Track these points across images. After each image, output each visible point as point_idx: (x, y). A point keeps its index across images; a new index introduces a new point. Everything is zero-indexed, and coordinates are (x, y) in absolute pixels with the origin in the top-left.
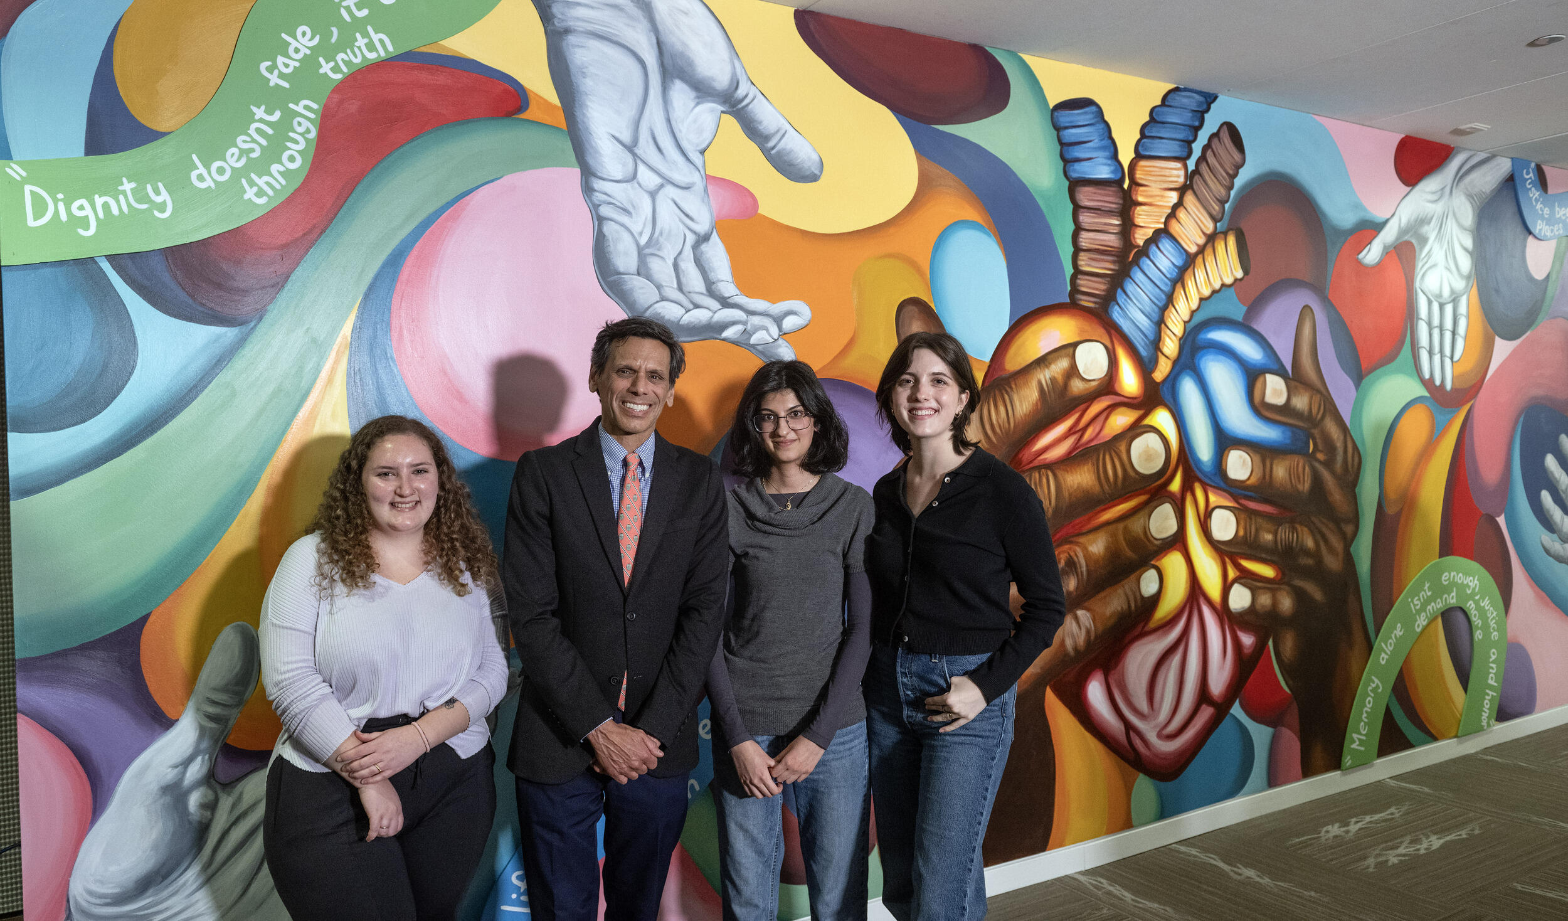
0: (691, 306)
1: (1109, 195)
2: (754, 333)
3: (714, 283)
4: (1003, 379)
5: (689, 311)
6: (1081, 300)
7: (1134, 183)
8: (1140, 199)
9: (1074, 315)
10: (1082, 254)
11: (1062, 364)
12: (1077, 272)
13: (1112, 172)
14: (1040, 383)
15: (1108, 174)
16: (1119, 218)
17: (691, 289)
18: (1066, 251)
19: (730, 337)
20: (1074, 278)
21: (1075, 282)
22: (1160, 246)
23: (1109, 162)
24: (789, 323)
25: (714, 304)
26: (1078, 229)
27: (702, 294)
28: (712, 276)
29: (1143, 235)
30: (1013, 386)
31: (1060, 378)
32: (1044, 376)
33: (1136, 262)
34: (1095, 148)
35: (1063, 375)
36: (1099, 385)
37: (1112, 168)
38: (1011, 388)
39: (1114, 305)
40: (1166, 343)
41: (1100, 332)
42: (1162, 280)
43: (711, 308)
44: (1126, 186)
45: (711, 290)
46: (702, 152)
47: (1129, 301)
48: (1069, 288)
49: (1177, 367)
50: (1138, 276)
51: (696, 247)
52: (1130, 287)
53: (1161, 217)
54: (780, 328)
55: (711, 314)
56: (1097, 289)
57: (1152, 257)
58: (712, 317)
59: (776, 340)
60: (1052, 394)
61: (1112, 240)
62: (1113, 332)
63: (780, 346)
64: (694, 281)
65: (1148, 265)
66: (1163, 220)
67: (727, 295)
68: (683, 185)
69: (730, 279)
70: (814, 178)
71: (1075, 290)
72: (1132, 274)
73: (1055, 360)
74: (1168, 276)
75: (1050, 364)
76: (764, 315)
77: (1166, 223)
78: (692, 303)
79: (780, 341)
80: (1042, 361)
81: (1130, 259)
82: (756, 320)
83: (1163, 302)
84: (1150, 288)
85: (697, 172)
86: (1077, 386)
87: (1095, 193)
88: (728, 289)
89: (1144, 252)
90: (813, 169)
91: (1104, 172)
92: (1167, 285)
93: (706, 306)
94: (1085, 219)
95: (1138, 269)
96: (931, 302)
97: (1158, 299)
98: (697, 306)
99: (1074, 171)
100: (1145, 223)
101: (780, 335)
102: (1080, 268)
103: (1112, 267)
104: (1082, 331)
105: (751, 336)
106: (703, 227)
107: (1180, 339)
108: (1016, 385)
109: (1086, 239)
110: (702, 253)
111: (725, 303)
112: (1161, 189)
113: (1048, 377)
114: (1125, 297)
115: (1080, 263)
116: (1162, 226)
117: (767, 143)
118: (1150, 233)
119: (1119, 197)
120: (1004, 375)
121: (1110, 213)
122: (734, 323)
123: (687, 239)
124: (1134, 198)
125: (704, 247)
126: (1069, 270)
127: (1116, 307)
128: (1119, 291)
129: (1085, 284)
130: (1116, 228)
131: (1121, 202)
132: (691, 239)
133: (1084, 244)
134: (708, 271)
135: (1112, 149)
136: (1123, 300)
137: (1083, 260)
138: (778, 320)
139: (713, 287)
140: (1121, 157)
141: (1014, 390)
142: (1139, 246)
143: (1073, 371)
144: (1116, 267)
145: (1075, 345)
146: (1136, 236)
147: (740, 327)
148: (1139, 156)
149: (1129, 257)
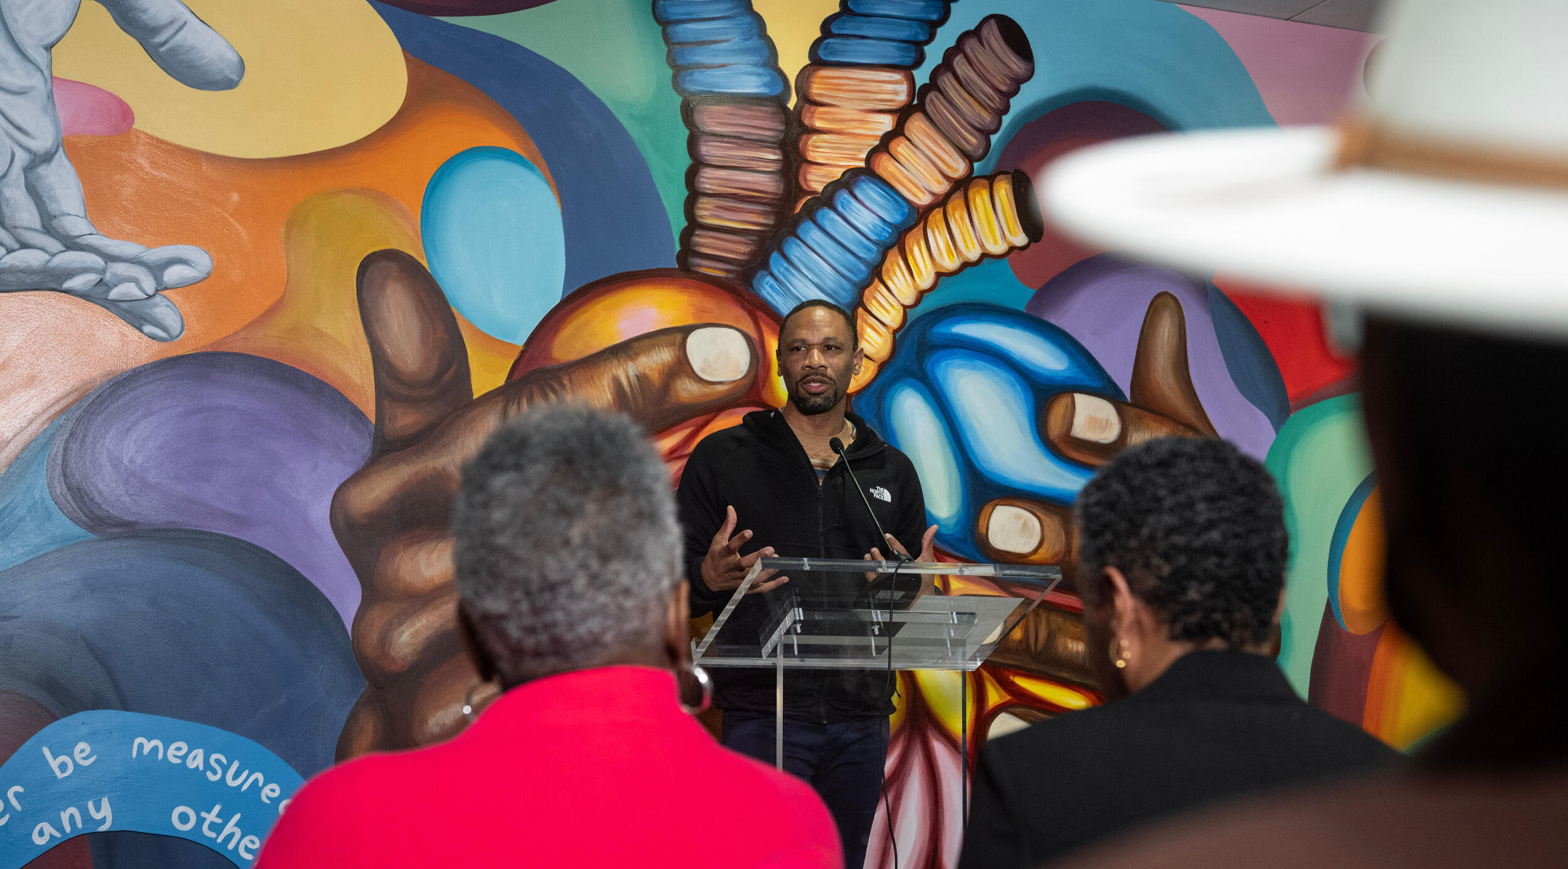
0: (16, 246)
1: (755, 118)
2: (116, 286)
3: (55, 217)
4: (547, 371)
5: (13, 251)
6: (701, 266)
7: (807, 100)
8: (819, 124)
9: (685, 287)
10: (704, 200)
11: (664, 356)
12: (693, 225)
13: (765, 85)
14: (617, 382)
15: (757, 87)
16: (778, 151)
17: (18, 224)
18: (673, 197)
19: (76, 289)
20: (686, 236)
21: (689, 240)
22: (857, 192)
23: (761, 70)
24: (172, 274)
25: (54, 245)
26: (697, 165)
27: (35, 230)
28: (53, 208)
29: (824, 176)
30: (566, 382)
31: (655, 377)
32: (626, 371)
33: (810, 213)
34: (734, 51)
35: (661, 373)
36: (729, 390)
37: (766, 79)
38: (563, 386)
39: (763, 277)
40: (866, 336)
41: (735, 312)
42: (860, 243)
43: (49, 249)
44: (791, 105)
45: (49, 225)
46: (49, 48)
47: (791, 269)
48: (678, 248)
49: (888, 373)
50: (813, 235)
51: (28, 169)
52: (795, 250)
53: (860, 151)
54: (158, 279)
55: (46, 257)
56: (732, 252)
57: (840, 208)
58: (49, 261)
59: (150, 297)
60: (640, 400)
61: (765, 182)
62: (759, 314)
63: (156, 305)
64: (26, 214)
65: (833, 220)
66: (864, 156)
67: (74, 234)
68: (14, 88)
69: (82, 213)
70: (229, 84)
71: (688, 251)
72: (800, 232)
73: (647, 350)
74: (873, 237)
75: (637, 355)
76: (133, 263)
77: (868, 159)
78: (18, 241)
79: (158, 299)
80: (624, 350)
81: (797, 211)
82: (120, 269)
83: (862, 276)
84: (836, 254)
85: (39, 74)
86: (686, 390)
87: (732, 115)
88: (77, 225)
89: (827, 199)
90: (227, 72)
91: (751, 84)
92: (870, 250)
93: (40, 246)
94: (709, 150)
95: (813, 226)
96: (423, 258)
97: (850, 271)
98: (25, 246)
99: (695, 83)
100: (827, 159)
101: (157, 291)
102: (700, 220)
103: (762, 220)
104: (700, 310)
105: (110, 289)
106: (42, 141)
107: (895, 332)
108: (571, 382)
109: (709, 179)
110: (40, 177)
111: (71, 243)
112: (859, 110)
113: (632, 373)
114: (785, 265)
115: (699, 213)
116: (862, 164)
117: (153, 37)
118: (838, 173)
119: (779, 122)
120: (549, 365)
121: (760, 143)
122: (85, 270)
123: (17, 159)
124: (806, 122)
125: (42, 170)
126: (678, 222)
127: (769, 279)
128: (775, 255)
129: (705, 242)
130: (771, 164)
131: (782, 127)
132: (22, 158)
133: (707, 186)
134: (47, 201)
135: (766, 52)
136: (782, 269)
137: (706, 209)
138: (157, 270)
139: (54, 222)
140: (782, 64)
141: (568, 388)
142: (814, 192)
143: (682, 366)
144: (770, 221)
145: (687, 330)
146: (809, 177)
147: (93, 277)
148: (817, 60)
149: (794, 208)
